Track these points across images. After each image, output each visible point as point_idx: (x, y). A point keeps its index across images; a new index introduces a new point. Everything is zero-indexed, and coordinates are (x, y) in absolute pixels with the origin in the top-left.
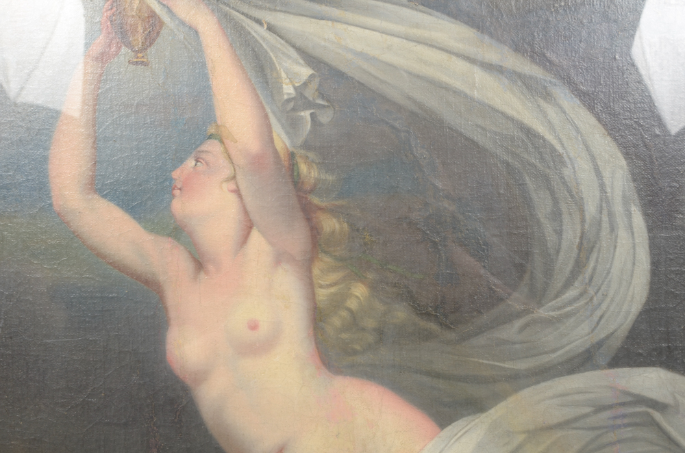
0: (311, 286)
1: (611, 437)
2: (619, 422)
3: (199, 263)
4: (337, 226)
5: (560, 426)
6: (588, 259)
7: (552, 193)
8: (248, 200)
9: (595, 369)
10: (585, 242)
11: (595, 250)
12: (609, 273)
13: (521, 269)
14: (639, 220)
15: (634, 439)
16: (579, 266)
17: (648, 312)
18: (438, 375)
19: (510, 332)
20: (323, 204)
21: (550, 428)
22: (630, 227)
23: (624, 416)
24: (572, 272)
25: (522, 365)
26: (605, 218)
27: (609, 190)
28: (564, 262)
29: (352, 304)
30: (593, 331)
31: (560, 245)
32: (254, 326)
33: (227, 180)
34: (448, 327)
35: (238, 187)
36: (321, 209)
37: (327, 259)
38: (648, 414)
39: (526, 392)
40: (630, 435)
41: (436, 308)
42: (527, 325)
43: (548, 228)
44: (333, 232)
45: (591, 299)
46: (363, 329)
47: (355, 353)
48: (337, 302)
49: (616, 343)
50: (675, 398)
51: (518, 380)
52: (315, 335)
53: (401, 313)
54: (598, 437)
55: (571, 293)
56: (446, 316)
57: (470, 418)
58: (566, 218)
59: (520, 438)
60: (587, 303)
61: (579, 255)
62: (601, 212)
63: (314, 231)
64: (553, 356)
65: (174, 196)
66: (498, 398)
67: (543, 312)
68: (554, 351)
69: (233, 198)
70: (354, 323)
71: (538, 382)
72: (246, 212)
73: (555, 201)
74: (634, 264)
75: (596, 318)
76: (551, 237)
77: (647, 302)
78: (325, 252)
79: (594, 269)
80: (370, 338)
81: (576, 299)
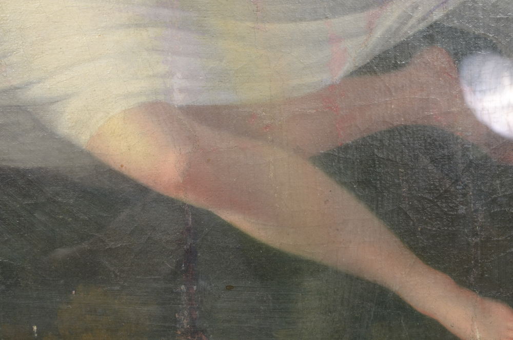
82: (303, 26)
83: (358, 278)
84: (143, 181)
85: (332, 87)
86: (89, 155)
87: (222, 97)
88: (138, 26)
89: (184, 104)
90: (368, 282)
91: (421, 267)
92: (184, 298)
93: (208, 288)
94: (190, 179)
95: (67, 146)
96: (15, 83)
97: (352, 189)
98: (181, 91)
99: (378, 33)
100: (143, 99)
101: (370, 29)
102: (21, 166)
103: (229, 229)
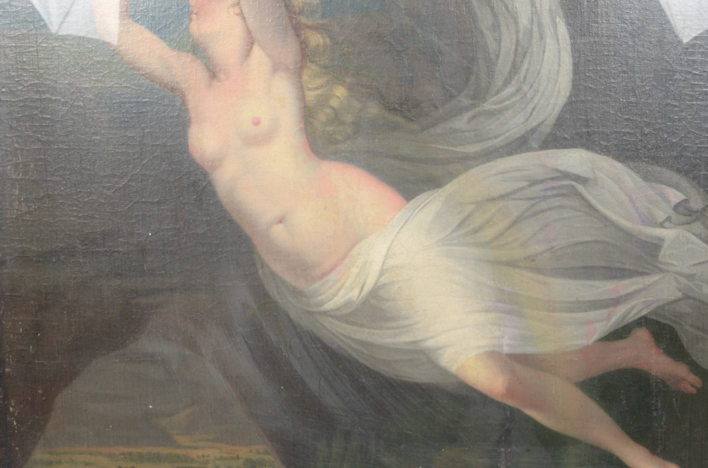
0: (301, 90)
1: (544, 205)
2: (549, 193)
3: (213, 73)
4: (321, 41)
5: (503, 197)
6: (522, 62)
7: (492, 9)
8: (250, 21)
9: (529, 151)
10: (519, 49)
11: (528, 55)
12: (539, 73)
13: (468, 71)
14: (562, 29)
15: (561, 207)
16: (515, 68)
17: (571, 104)
18: (404, 159)
19: (460, 123)
20: (310, 23)
21: (493, 200)
22: (556, 34)
23: (553, 188)
24: (510, 73)
25: (471, 149)
26: (535, 28)
27: (538, 5)
28: (503, 66)
29: (334, 103)
30: (527, 120)
31: (499, 51)
32: (257, 123)
33: (233, 6)
34: (411, 120)
35: (242, 11)
36: (308, 27)
37: (314, 67)
38: (573, 186)
39: (474, 171)
40: (558, 204)
41: (401, 105)
42: (474, 117)
43: (490, 37)
44: (318, 45)
45: (525, 94)
46: (344, 123)
47: (337, 142)
48: (323, 101)
49: (546, 129)
50: (594, 173)
51: (467, 161)
52: (306, 129)
53: (373, 109)
54: (533, 205)
55: (509, 90)
56: (409, 111)
57: (430, 192)
58: (504, 29)
59: (470, 208)
60: (522, 98)
61: (515, 59)
62: (532, 24)
63: (303, 45)
64: (495, 141)
65: (191, 20)
66: (452, 176)
67: (487, 106)
68: (496, 137)
69: (238, 20)
70: (336, 118)
71: (484, 163)
72: (249, 32)
73: (495, 16)
74: (559, 65)
75: (529, 110)
76: (492, 45)
77: (570, 96)
78: (312, 62)
79: (527, 70)
80: (349, 130)
81: (513, 95)
82: (574, 315)
83: (598, 448)
84: (484, 392)
85: (588, 347)
86: (456, 377)
87: (528, 350)
88: (486, 311)
89: (509, 353)
90: (603, 450)
91: (631, 442)
92: (503, 455)
93: (517, 450)
94: (510, 392)
95: (444, 372)
96: (419, 338)
97: (596, 401)
98: (507, 345)
99: (613, 320)
100: (487, 349)
101: (609, 318)
102: (419, 381)
103: (529, 419)
